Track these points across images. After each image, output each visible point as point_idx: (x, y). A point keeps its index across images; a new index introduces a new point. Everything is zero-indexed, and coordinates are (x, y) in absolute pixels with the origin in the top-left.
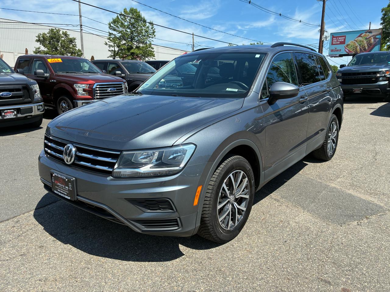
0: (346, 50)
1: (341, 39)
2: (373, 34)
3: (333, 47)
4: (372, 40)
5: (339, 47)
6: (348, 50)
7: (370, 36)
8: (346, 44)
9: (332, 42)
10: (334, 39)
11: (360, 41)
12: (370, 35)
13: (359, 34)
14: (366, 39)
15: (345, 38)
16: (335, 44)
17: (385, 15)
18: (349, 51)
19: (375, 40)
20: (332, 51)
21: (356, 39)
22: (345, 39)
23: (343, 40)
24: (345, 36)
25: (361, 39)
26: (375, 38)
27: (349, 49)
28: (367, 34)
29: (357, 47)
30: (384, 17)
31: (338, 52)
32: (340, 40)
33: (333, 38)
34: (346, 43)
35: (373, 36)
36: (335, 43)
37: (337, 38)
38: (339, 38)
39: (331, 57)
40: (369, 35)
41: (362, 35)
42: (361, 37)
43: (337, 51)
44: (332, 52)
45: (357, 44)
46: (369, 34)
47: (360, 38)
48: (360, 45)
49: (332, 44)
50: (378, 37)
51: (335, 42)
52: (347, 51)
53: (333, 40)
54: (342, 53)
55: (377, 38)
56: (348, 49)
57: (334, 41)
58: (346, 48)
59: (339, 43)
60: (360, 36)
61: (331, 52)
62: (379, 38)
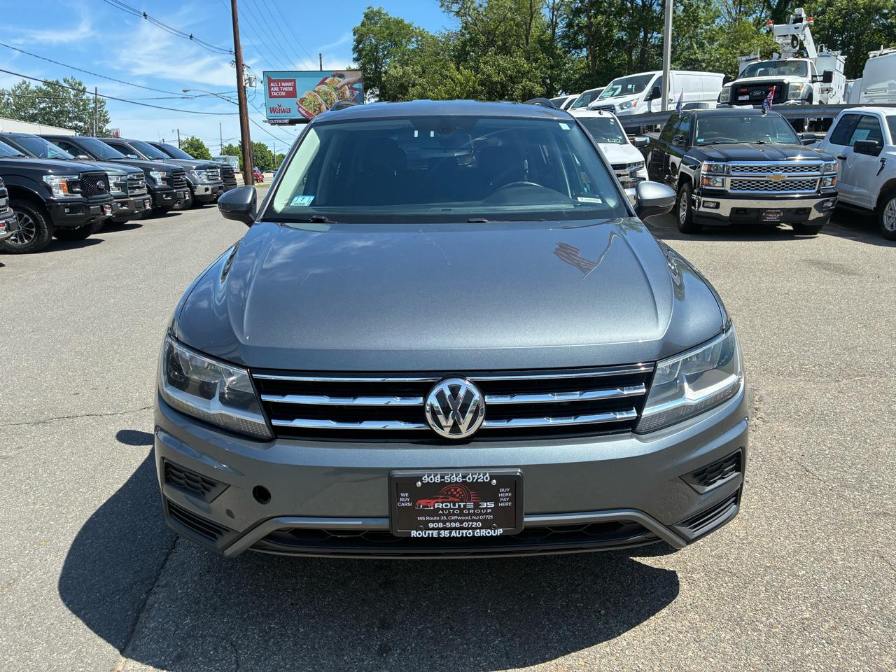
0: (300, 109)
1: (288, 87)
2: (346, 80)
3: (275, 103)
4: (348, 93)
5: (286, 103)
6: (304, 110)
7: (341, 84)
8: (298, 99)
9: (270, 92)
10: (272, 84)
11: (326, 94)
12: (343, 81)
13: (322, 79)
14: (336, 89)
15: (295, 84)
16: (275, 97)
17: (359, 42)
18: (307, 112)
19: (352, 92)
20: (273, 110)
21: (317, 89)
22: (294, 87)
23: (291, 89)
24: (294, 81)
25: (326, 90)
26: (352, 89)
27: (307, 108)
28: (337, 79)
29: (320, 105)
30: (358, 46)
31: (286, 114)
32: (286, 89)
33: (269, 84)
34: (299, 96)
35: (348, 84)
36: (275, 94)
37: (278, 84)
38: (283, 84)
39: (272, 124)
40: (339, 82)
41: (327, 81)
42: (326, 84)
43: (284, 111)
44: (273, 114)
45: (320, 100)
46: (340, 79)
47: (324, 87)
48: (326, 101)
49: (271, 96)
50: (356, 86)
51: (276, 92)
52: (304, 112)
53: (270, 88)
54: (294, 116)
55: (355, 89)
56: (304, 108)
57: (272, 89)
58: (300, 107)
59: (283, 94)
60: (322, 82)
61: (271, 112)
62: (360, 89)
